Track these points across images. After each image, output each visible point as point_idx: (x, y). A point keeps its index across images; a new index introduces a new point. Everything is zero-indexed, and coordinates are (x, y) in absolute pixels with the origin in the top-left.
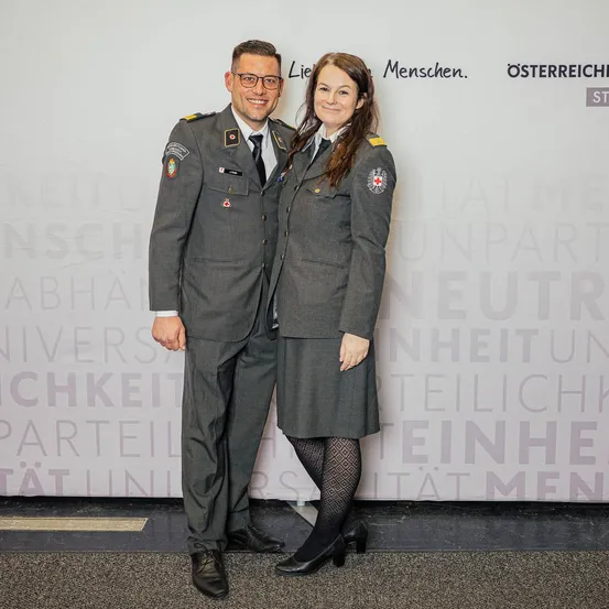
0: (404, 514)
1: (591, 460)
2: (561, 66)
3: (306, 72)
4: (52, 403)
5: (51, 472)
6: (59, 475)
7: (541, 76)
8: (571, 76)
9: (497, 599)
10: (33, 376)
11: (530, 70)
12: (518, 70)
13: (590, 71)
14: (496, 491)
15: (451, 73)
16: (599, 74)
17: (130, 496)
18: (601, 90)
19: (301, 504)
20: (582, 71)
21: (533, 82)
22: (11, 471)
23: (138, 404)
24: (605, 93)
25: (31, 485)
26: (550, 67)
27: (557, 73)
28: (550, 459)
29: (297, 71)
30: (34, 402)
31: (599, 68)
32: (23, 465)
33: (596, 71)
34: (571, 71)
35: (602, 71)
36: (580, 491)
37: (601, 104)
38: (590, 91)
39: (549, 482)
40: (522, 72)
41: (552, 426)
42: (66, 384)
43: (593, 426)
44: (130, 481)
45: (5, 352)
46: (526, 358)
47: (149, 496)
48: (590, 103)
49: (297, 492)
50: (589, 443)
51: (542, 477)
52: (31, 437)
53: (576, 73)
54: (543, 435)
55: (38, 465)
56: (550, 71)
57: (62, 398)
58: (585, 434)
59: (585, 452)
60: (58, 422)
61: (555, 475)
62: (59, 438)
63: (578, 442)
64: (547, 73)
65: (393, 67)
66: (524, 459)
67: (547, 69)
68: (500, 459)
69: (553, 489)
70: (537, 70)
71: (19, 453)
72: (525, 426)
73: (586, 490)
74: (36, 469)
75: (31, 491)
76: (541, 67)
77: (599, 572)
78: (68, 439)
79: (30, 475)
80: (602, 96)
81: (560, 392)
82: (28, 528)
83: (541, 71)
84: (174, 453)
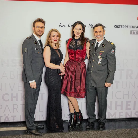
1: (130, 109)
3: (72, 26)
4: (12, 100)
5: (12, 116)
6: (14, 117)
7: (121, 28)
8: (127, 28)
10: (8, 94)
11: (119, 26)
12: (116, 27)
14: (110, 116)
16: (133, 28)
18: (133, 31)
20: (130, 27)
21: (120, 29)
22: (2, 117)
24: (134, 32)
25: (7, 120)
26: (123, 26)
27: (124, 27)
28: (122, 109)
29: (70, 25)
30: (8, 100)
32: (5, 115)
33: (132, 27)
34: (127, 27)
35: (134, 27)
36: (127, 116)
37: (133, 34)
38: (131, 31)
39: (121, 114)
40: (117, 27)
41: (122, 102)
42: (16, 96)
43: (130, 102)
45: (1, 89)
46: (117, 88)
48: (131, 34)
50: (129, 105)
51: (120, 113)
52: (7, 108)
53: (128, 27)
54: (120, 104)
55: (9, 115)
56: (123, 27)
57: (15, 99)
58: (129, 103)
59: (129, 107)
60: (14, 105)
61: (123, 112)
62: (14, 109)
63: (127, 105)
65: (90, 25)
66: (116, 109)
67: (122, 26)
68: (111, 109)
69: (122, 115)
70: (120, 26)
71: (4, 112)
72: (116, 102)
73: (129, 115)
74: (8, 116)
75: (7, 121)
78: (16, 109)
79: (7, 117)
80: (133, 32)
81: (124, 95)
82: (8, 130)
83: (121, 27)
84: (40, 111)
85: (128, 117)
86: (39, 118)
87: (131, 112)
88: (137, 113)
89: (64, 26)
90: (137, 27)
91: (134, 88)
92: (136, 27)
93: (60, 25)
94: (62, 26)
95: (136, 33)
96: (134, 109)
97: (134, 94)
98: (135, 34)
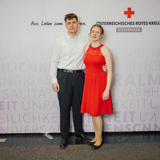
0: (72, 136)
1: (119, 121)
2: (110, 22)
3: (46, 24)
8: (112, 25)
9: (94, 155)
11: (102, 23)
13: (117, 23)
15: (82, 24)
16: (119, 24)
17: (2, 133)
19: (46, 134)
20: (115, 23)
23: (4, 109)
24: (121, 29)
27: (109, 24)
28: (109, 121)
29: (43, 23)
31: (119, 23)
34: (112, 23)
35: (120, 23)
36: (117, 129)
37: (120, 32)
38: (117, 29)
39: (109, 127)
43: (120, 112)
44: (2, 129)
47: (7, 133)
48: (117, 31)
49: (45, 131)
51: (107, 125)
53: (114, 24)
54: (107, 115)
56: (107, 24)
59: (118, 119)
61: (110, 125)
64: (106, 24)
67: (106, 23)
69: (110, 129)
70: (104, 23)
76: (105, 22)
77: (120, 148)
80: (120, 30)
83: (105, 23)
84: (13, 122)
85: (117, 131)
86: (12, 131)
87: (121, 125)
88: (128, 127)
89: (37, 24)
90: (124, 23)
91: (124, 95)
92: (122, 24)
93: (32, 23)
94: (35, 24)
95: (124, 30)
96: (125, 121)
97: (123, 104)
98: (122, 32)
